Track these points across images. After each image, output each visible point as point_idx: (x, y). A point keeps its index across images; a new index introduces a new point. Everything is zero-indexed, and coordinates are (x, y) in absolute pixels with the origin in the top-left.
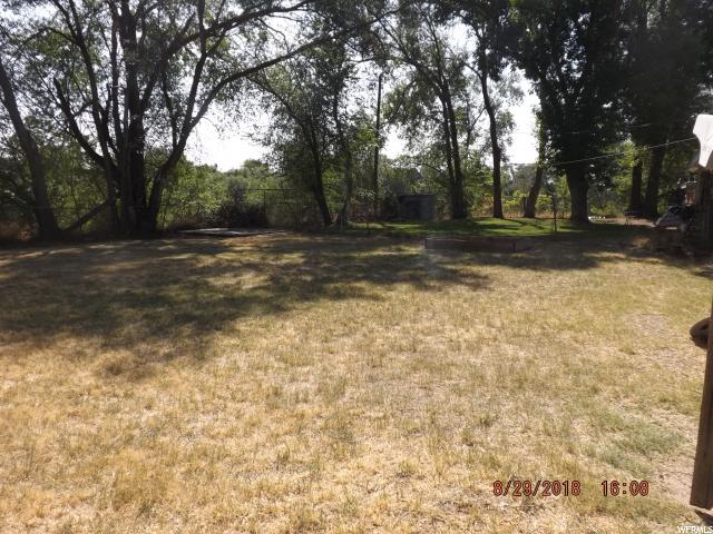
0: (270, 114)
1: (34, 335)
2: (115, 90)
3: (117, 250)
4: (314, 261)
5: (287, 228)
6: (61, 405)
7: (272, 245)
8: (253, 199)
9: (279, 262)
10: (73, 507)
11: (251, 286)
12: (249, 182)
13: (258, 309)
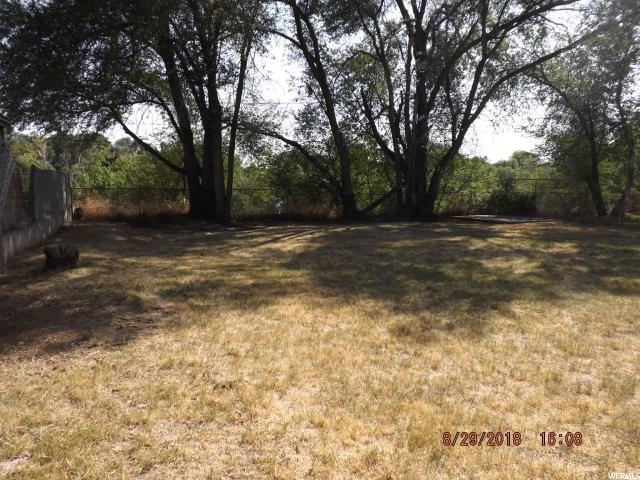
0: (546, 106)
1: (344, 292)
2: (407, 95)
3: (402, 230)
4: (588, 252)
5: (556, 217)
6: (366, 353)
7: (541, 233)
8: (522, 188)
9: (551, 250)
10: (377, 439)
11: (523, 271)
12: (517, 172)
13: (532, 294)
